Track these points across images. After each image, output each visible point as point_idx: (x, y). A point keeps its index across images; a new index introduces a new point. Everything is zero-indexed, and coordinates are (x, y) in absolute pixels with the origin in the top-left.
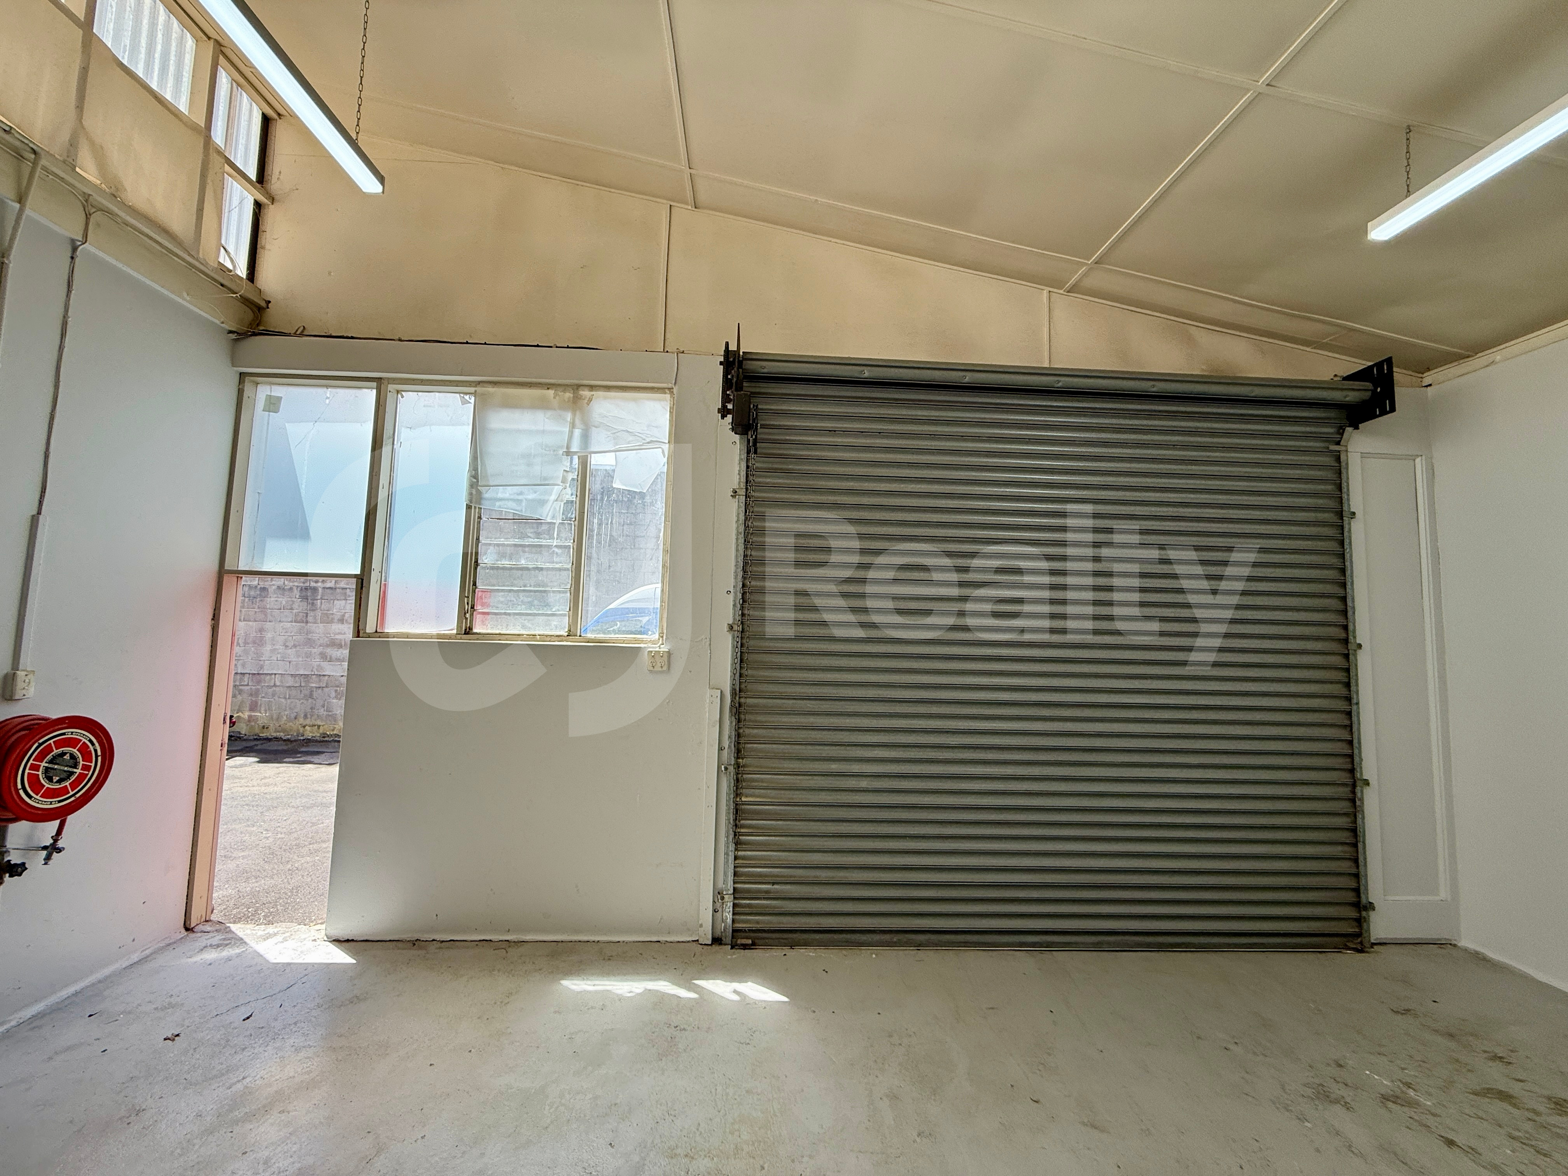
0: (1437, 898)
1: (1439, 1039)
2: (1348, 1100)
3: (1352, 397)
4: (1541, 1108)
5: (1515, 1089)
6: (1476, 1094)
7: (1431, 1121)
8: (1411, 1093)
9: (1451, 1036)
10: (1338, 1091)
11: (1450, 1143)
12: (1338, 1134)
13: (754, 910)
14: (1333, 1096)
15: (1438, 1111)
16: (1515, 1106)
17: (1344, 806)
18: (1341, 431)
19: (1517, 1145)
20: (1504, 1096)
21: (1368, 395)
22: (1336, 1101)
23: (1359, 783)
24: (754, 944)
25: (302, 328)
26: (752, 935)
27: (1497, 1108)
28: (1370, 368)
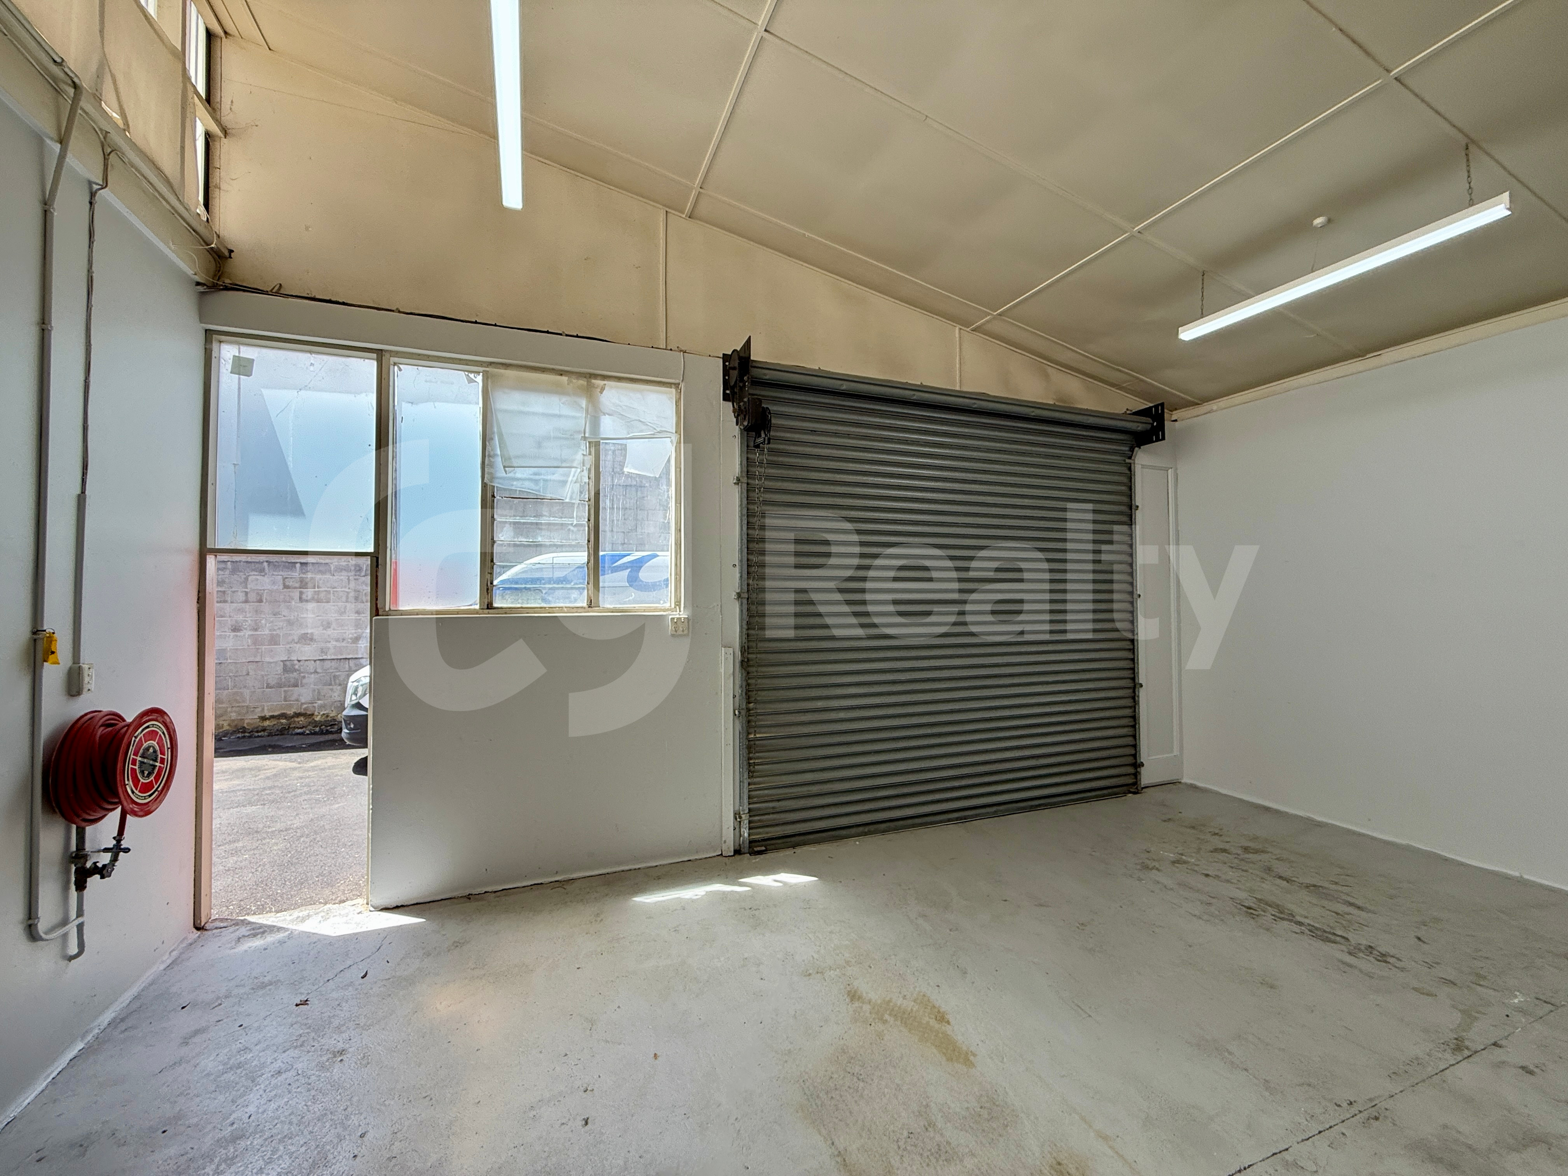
0: (1172, 755)
1: (1188, 830)
2: (1157, 866)
3: (1140, 427)
4: (1239, 852)
5: (1227, 846)
6: (1212, 852)
7: (1196, 868)
8: (1184, 857)
9: (1193, 828)
10: (1152, 864)
11: (1207, 875)
12: (1158, 883)
13: (765, 823)
14: (1150, 867)
15: (1198, 863)
16: (1229, 853)
17: (1129, 702)
18: (1132, 450)
19: (1234, 870)
20: (1224, 851)
21: (1149, 427)
22: (1152, 869)
23: (1138, 686)
24: (766, 850)
25: (278, 286)
26: (764, 843)
27: (1222, 856)
28: (1151, 408)
